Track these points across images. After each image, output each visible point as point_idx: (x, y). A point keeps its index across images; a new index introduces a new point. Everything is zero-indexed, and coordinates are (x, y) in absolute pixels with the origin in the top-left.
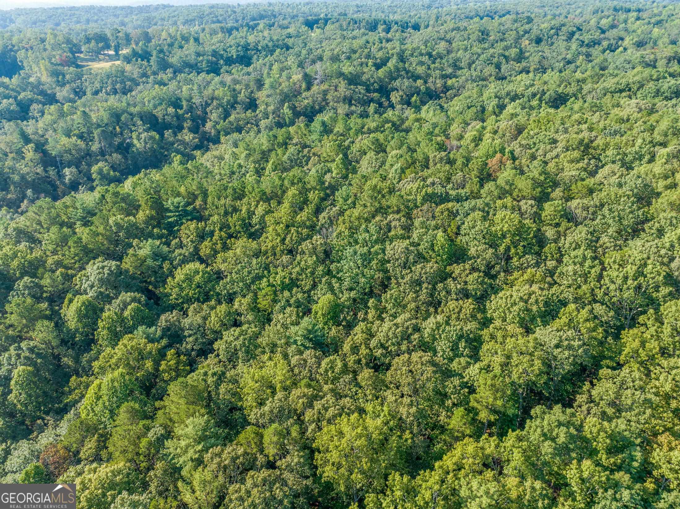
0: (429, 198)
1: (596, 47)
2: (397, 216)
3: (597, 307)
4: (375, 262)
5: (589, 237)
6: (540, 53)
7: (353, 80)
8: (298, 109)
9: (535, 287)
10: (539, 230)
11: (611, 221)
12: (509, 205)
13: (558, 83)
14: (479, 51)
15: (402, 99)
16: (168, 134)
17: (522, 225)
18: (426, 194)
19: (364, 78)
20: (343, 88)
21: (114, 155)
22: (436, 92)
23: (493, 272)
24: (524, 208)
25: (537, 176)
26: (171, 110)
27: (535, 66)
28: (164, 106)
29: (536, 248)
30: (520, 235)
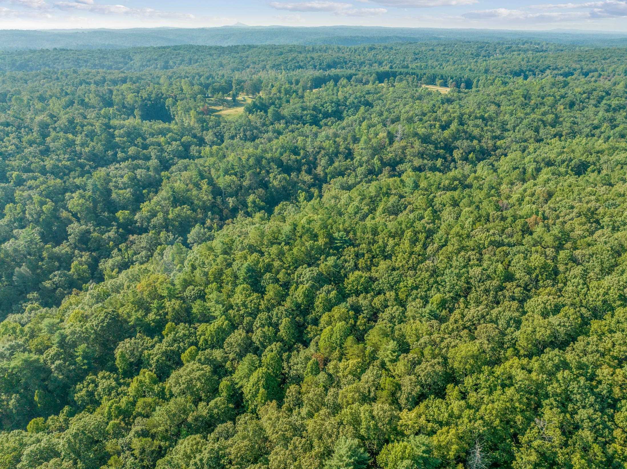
0: (492, 243)
1: (621, 111)
2: (474, 253)
3: (582, 309)
4: (463, 278)
5: (583, 272)
6: (572, 119)
7: (425, 139)
8: (385, 160)
9: (551, 297)
10: (556, 266)
11: (596, 264)
12: (539, 250)
13: (582, 152)
14: (522, 116)
15: (462, 156)
16: (293, 175)
17: (546, 264)
18: (491, 240)
19: (433, 138)
20: (417, 145)
21: (260, 190)
22: (487, 150)
23: (528, 288)
24: (547, 253)
25: (557, 234)
26: (293, 157)
27: (566, 131)
28: (287, 153)
29: (553, 277)
30: (544, 268)
